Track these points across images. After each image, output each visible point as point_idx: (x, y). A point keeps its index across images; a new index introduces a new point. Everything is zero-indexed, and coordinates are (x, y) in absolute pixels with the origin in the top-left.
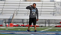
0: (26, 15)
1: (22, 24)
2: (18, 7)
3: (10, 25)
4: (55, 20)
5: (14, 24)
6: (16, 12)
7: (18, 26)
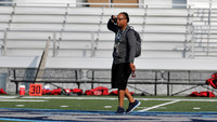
0: (89, 54)
1: (75, 86)
2: (59, 27)
3: (31, 90)
4: (189, 71)
5: (47, 87)
6: (51, 45)
7: (58, 92)
